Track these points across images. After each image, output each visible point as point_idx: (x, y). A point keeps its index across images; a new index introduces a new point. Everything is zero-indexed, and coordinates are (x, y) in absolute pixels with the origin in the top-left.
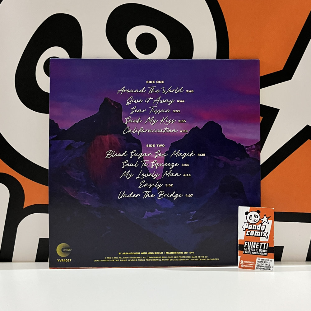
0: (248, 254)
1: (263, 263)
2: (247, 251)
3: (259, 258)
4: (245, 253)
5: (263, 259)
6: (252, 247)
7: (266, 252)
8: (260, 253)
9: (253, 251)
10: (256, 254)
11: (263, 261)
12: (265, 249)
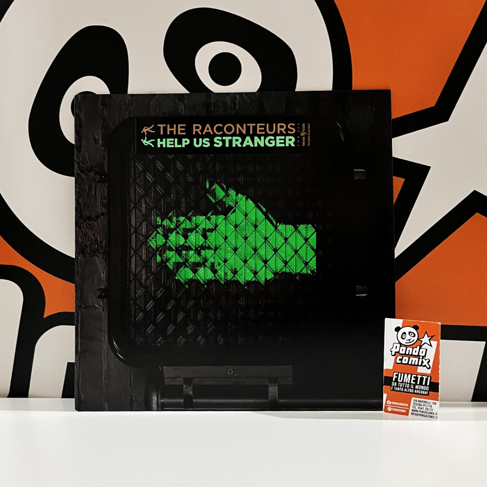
0: (399, 391)
1: (421, 407)
2: (397, 386)
3: (416, 399)
4: (393, 390)
5: (422, 400)
6: (404, 382)
7: (426, 390)
8: (418, 392)
9: (406, 388)
10: (411, 393)
11: (422, 404)
12: (426, 385)
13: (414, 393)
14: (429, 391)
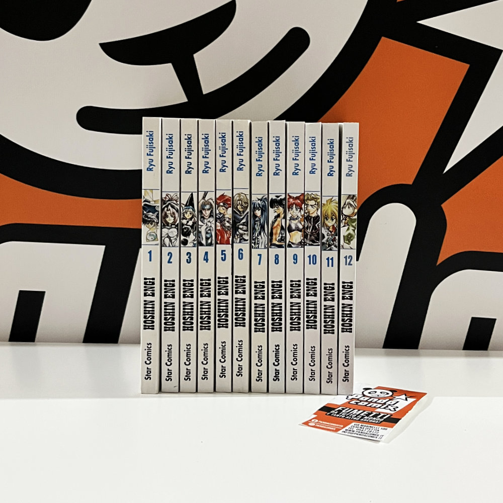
0: (338, 417)
1: (362, 429)
2: (337, 414)
3: (358, 424)
4: (330, 415)
5: (366, 425)
6: (351, 413)
7: (379, 421)
8: (365, 420)
9: (351, 417)
10: (355, 420)
11: (365, 428)
12: (381, 418)
13: (359, 420)
14: (381, 422)
